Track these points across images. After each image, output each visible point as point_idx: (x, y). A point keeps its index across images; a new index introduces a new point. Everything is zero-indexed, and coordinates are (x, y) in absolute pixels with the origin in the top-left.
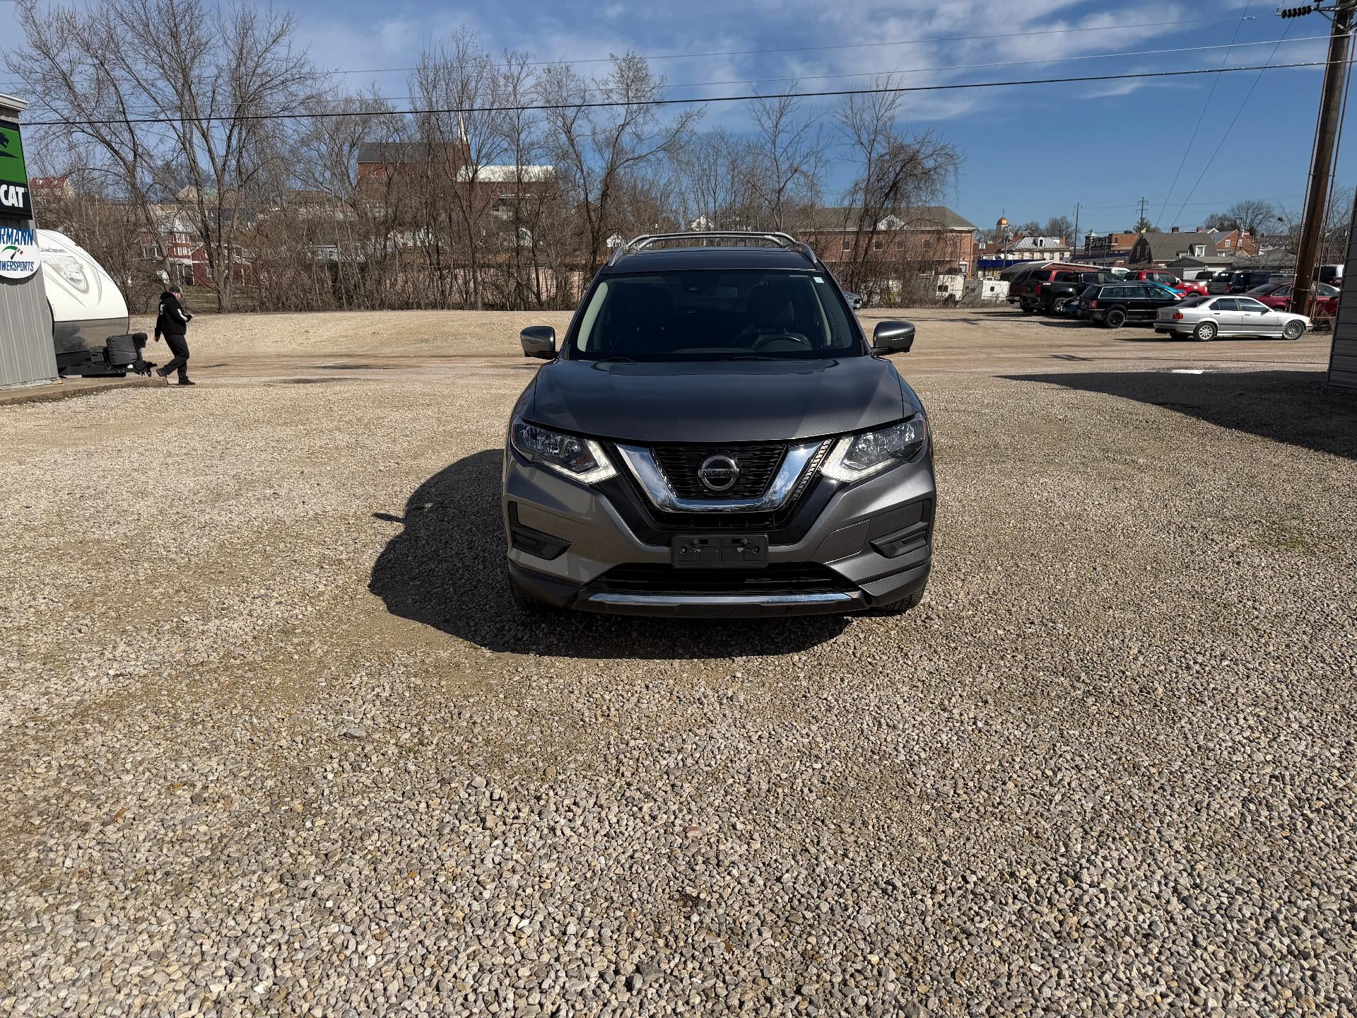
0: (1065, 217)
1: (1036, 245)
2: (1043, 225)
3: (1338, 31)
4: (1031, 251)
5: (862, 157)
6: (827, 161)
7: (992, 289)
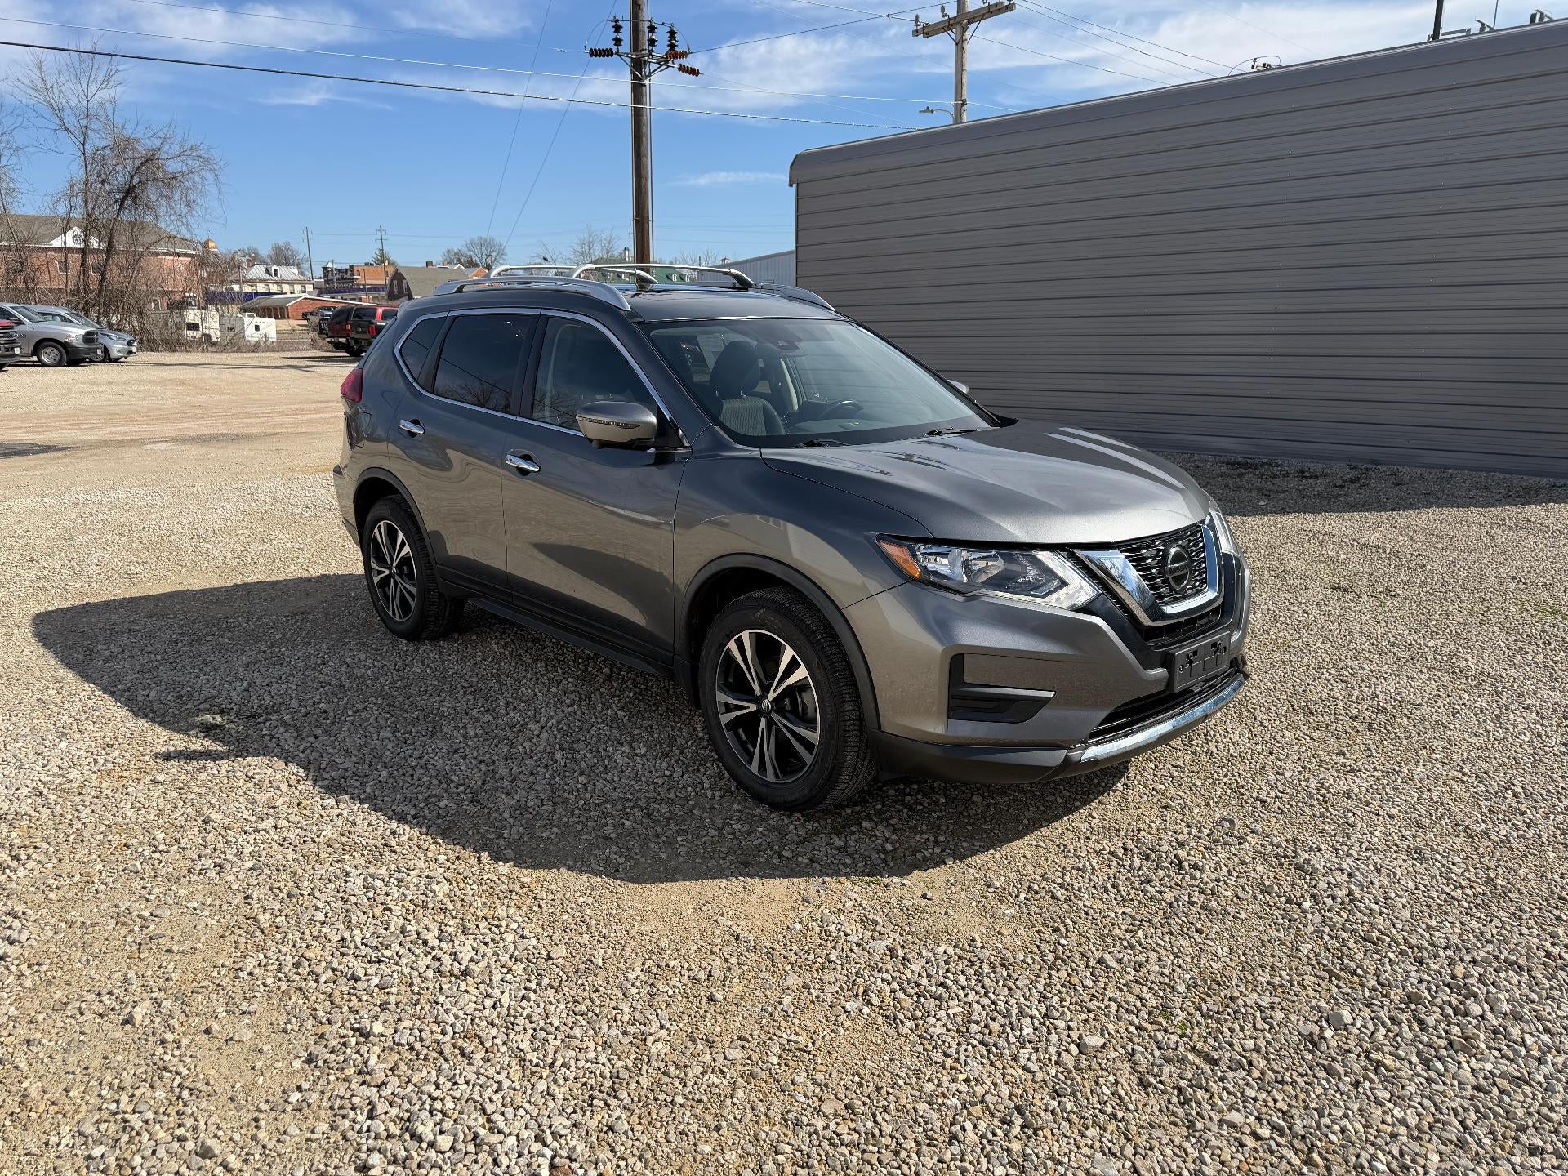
0: (288, 243)
1: (270, 274)
2: (265, 251)
3: (635, 77)
4: (264, 281)
5: (71, 147)
6: (18, 148)
7: (257, 328)
